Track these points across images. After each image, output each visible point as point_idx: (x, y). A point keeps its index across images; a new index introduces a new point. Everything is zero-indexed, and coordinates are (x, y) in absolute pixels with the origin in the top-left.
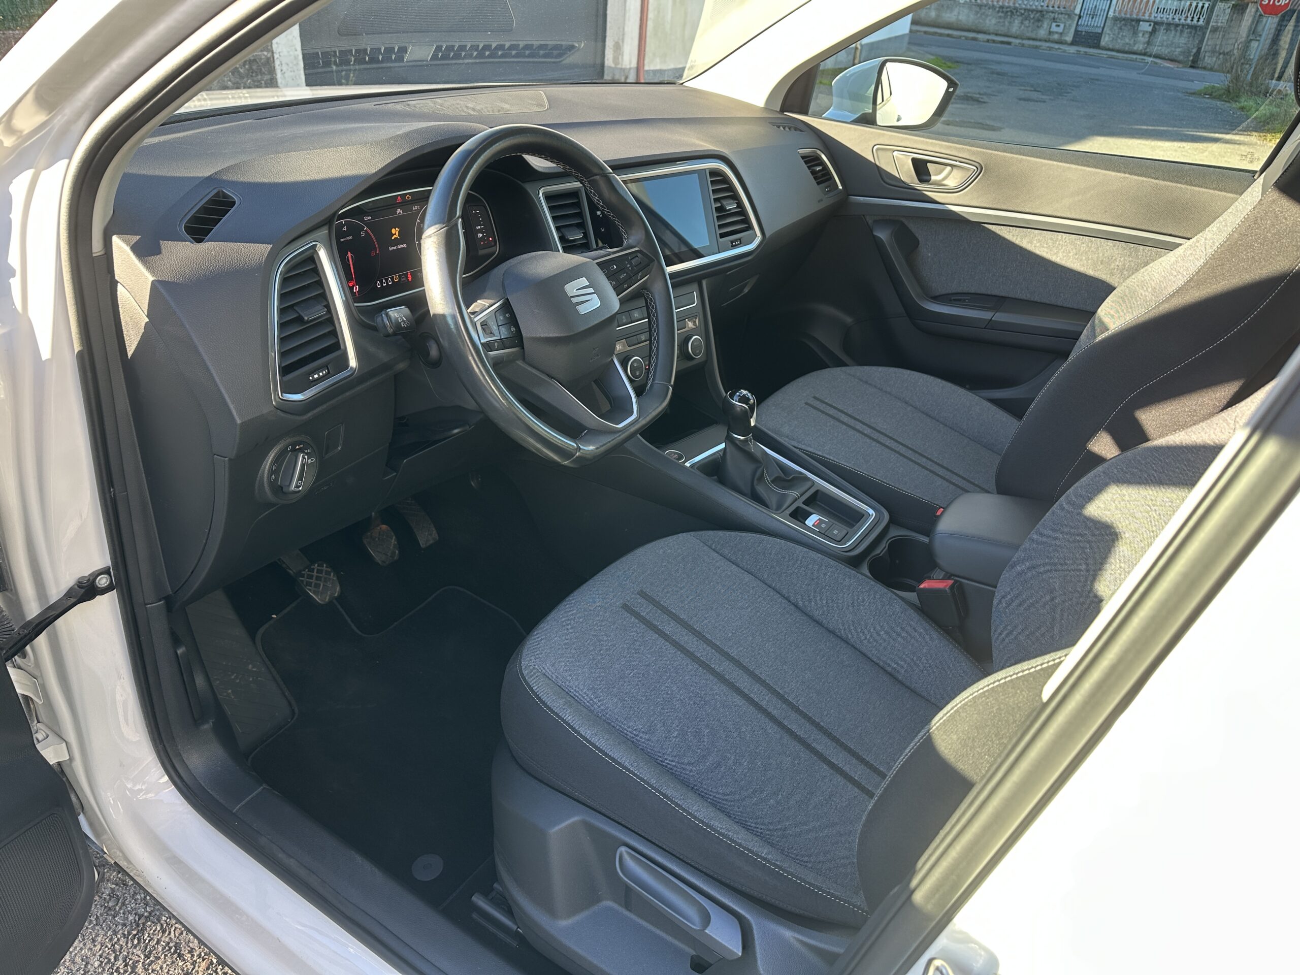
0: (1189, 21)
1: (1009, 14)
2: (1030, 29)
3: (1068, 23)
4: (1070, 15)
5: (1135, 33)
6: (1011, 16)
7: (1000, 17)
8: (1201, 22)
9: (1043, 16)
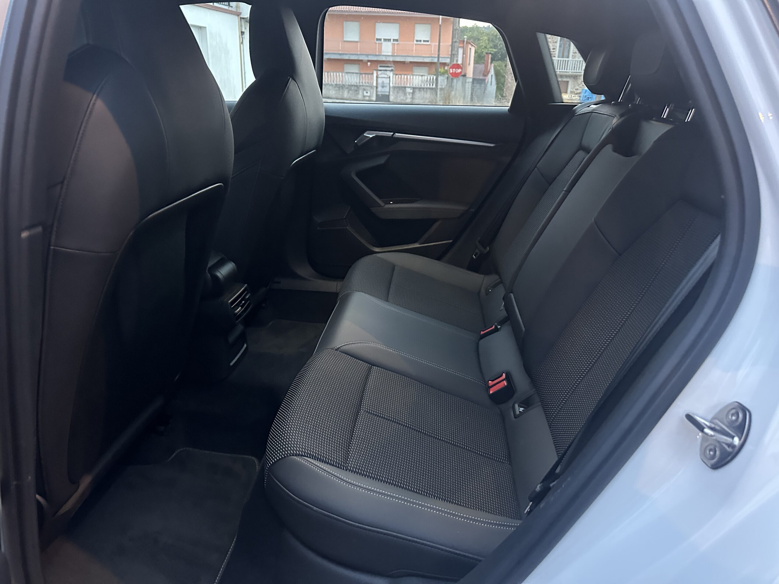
0: (428, 86)
1: (341, 88)
2: (353, 95)
3: (372, 91)
4: (372, 87)
5: (405, 94)
7: (337, 90)
8: (434, 86)
9: (358, 88)
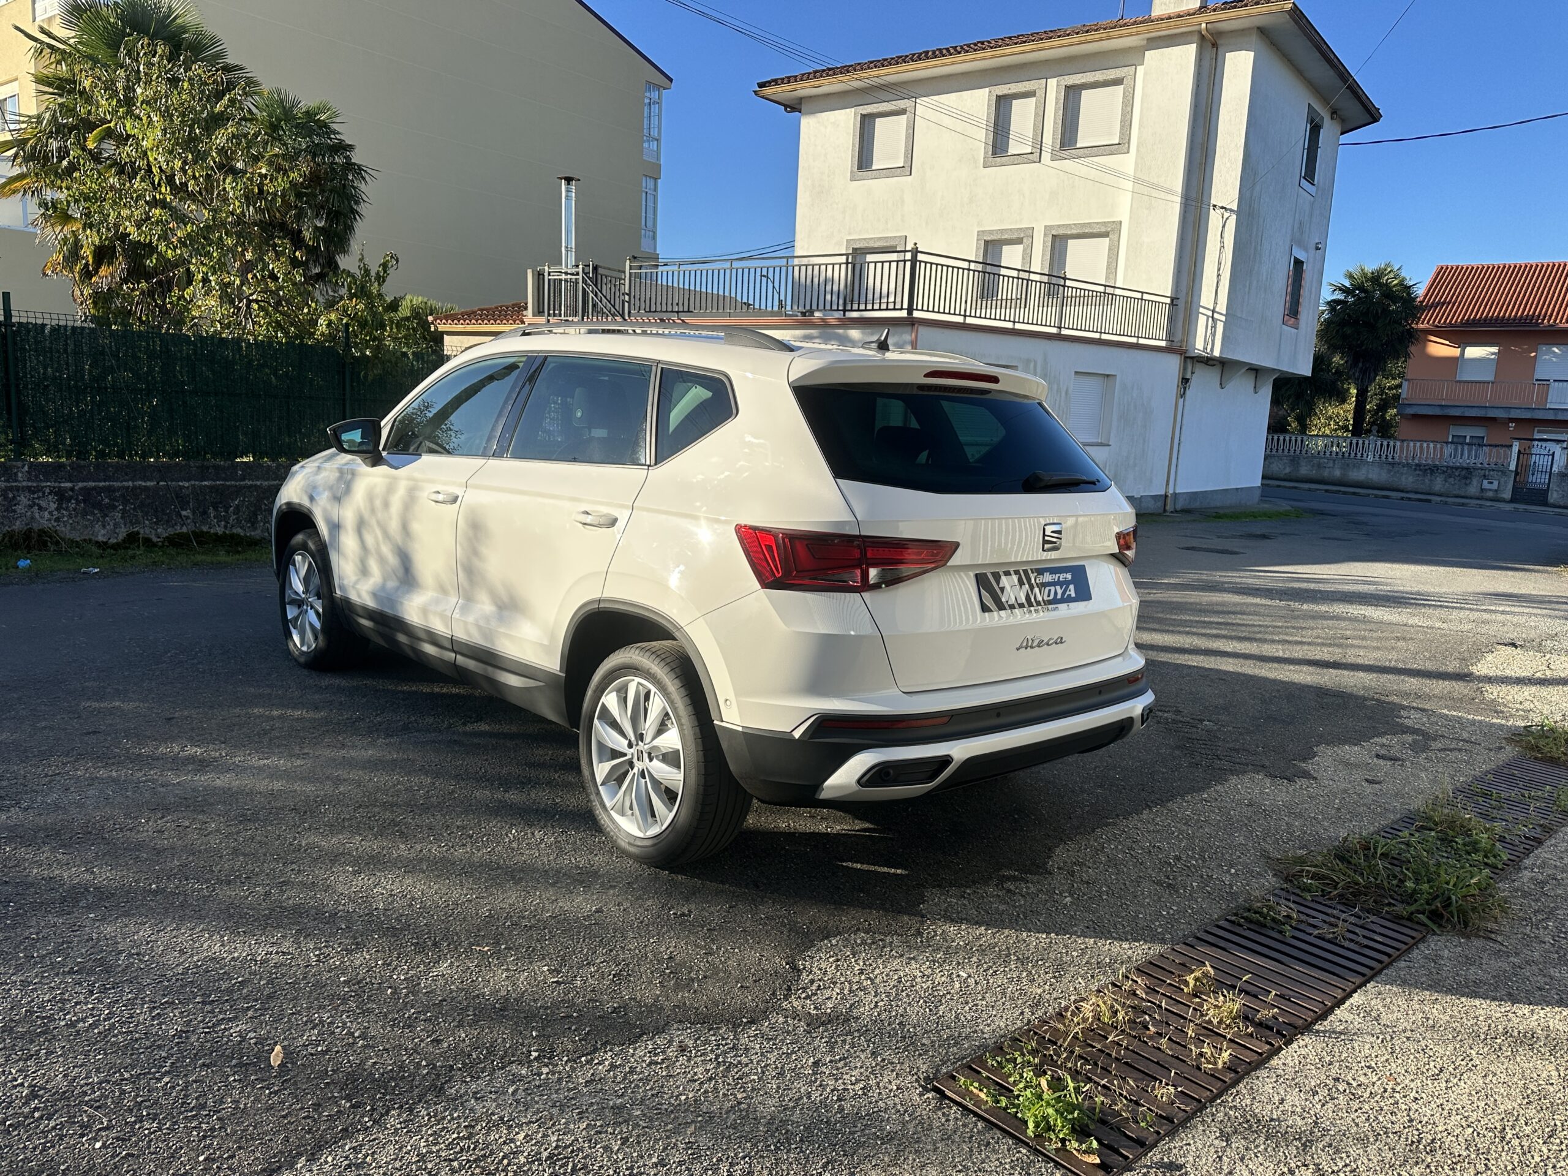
1: (1429, 471)
2: (1457, 487)
3: (1502, 480)
4: (1503, 471)
6: (1431, 474)
7: (1419, 475)
9: (1471, 474)
